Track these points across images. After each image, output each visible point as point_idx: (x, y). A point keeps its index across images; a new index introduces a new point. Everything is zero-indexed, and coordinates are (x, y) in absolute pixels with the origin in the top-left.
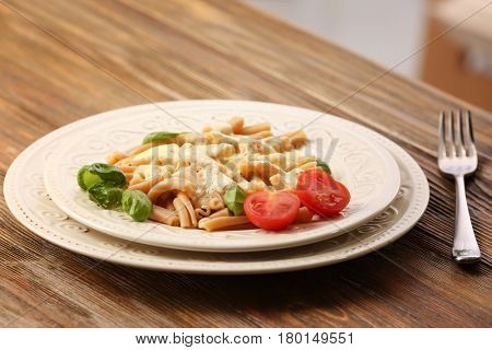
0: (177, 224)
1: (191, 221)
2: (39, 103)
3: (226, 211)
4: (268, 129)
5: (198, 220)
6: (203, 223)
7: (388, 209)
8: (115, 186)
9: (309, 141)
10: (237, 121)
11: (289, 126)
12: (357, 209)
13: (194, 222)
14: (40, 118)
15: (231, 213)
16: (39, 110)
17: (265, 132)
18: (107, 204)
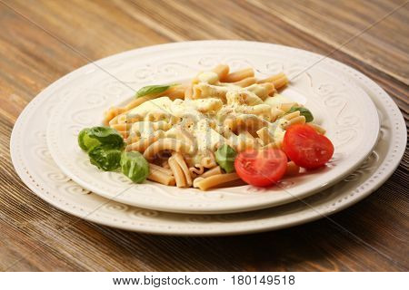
0: (173, 184)
1: (186, 181)
2: (37, 43)
3: (218, 169)
4: (252, 75)
5: (193, 179)
6: (197, 182)
7: (372, 155)
8: (113, 148)
9: (291, 83)
10: (223, 69)
11: (272, 68)
12: (341, 160)
13: (189, 182)
14: (39, 59)
15: (223, 171)
16: (38, 52)
17: (249, 79)
18: (107, 166)
